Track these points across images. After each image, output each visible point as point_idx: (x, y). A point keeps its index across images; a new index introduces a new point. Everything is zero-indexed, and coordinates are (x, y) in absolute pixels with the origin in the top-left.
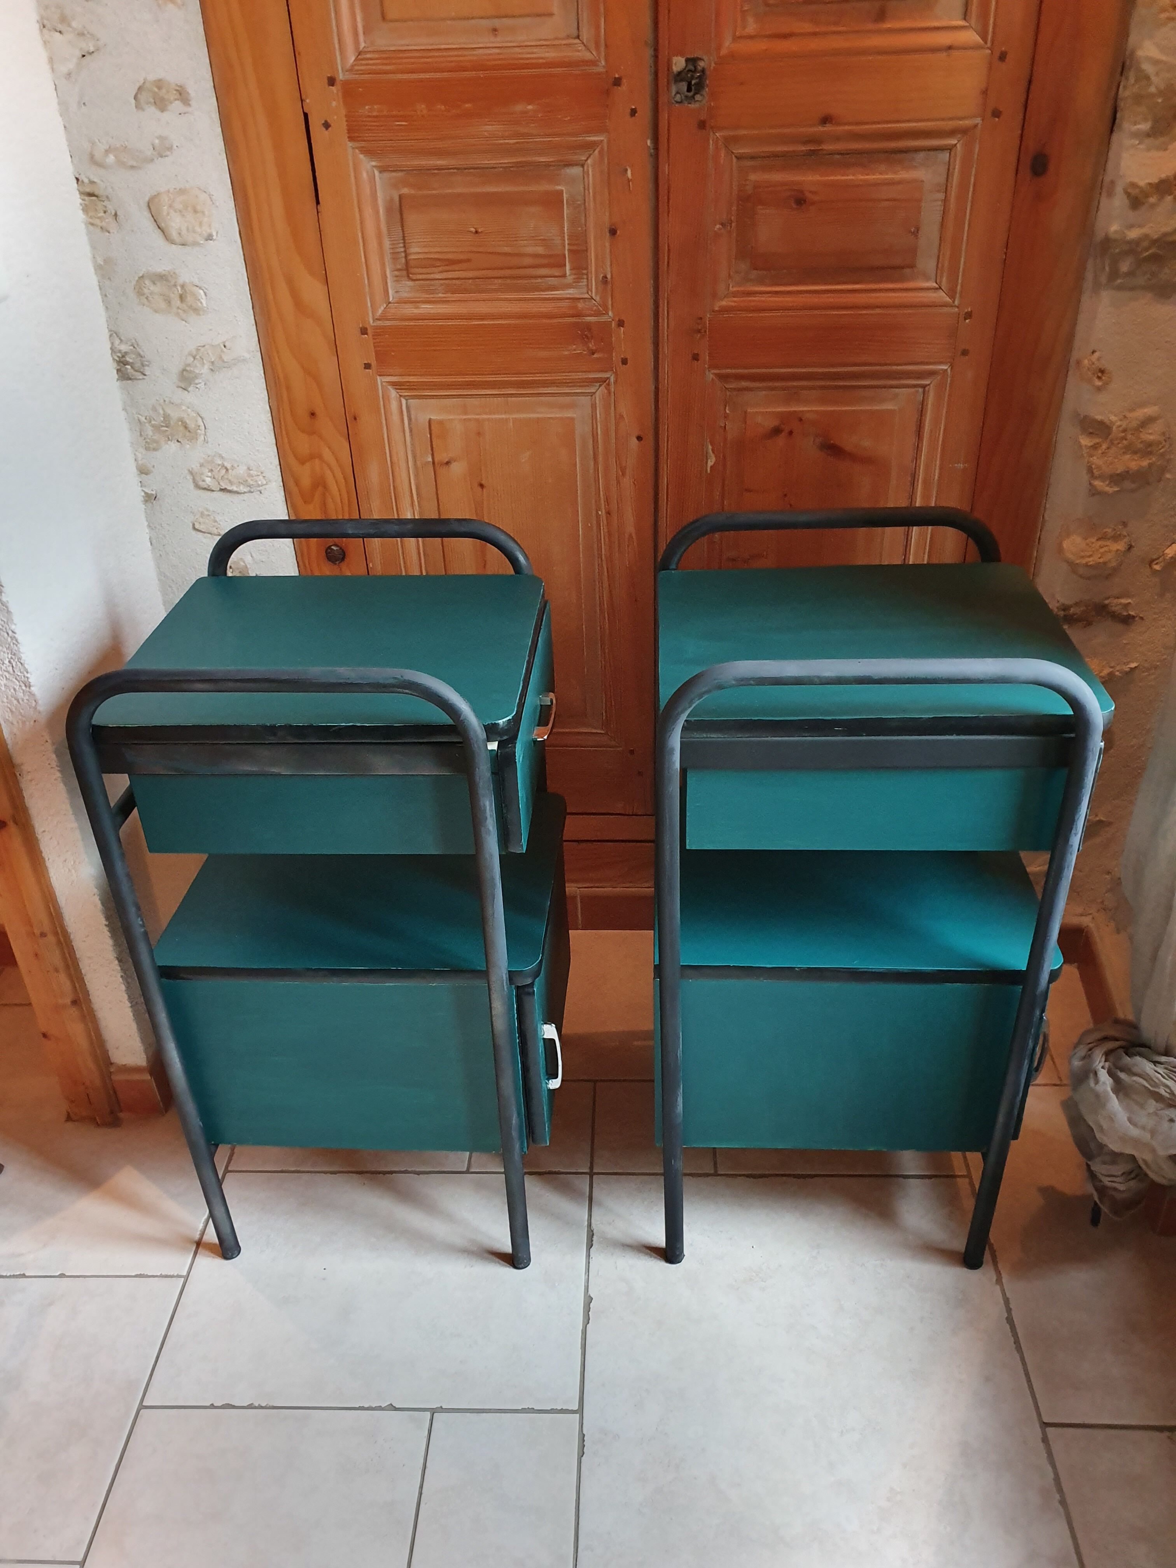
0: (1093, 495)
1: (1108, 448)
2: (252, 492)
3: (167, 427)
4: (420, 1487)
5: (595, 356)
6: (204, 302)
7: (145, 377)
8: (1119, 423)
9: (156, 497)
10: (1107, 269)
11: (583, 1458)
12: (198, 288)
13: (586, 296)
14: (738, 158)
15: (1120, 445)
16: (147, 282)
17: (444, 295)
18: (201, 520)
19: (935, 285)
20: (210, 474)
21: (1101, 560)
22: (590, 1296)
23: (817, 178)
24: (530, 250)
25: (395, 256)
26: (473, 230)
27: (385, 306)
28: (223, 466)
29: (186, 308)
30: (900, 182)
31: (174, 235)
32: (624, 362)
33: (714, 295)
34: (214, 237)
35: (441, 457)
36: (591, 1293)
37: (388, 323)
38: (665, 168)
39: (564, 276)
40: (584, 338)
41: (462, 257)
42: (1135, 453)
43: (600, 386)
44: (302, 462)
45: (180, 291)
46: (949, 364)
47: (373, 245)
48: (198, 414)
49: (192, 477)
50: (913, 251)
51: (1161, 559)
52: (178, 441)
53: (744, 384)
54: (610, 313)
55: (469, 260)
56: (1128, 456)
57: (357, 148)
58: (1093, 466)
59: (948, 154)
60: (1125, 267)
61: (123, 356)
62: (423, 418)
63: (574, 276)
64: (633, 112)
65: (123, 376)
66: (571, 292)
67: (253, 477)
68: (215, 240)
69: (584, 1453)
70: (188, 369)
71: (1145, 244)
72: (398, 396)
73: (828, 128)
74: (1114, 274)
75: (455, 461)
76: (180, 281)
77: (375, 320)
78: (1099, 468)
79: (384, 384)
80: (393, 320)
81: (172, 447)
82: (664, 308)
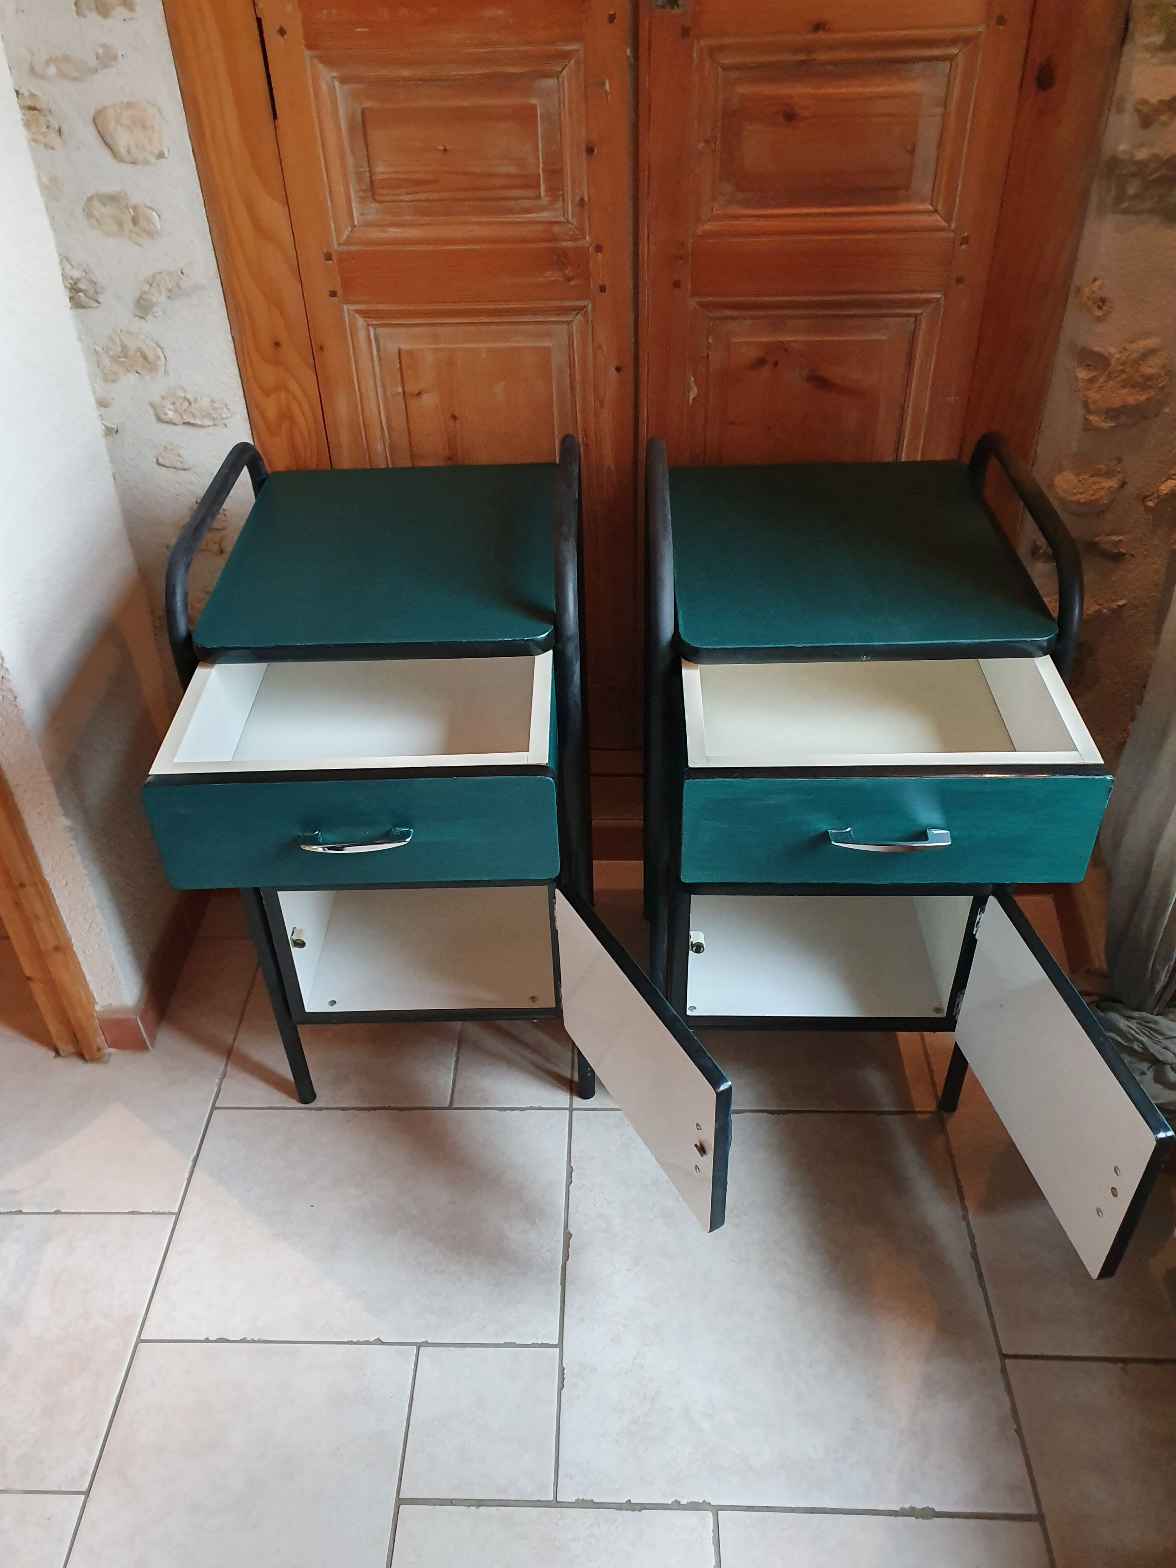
0: (1088, 430)
1: (1106, 382)
2: (216, 426)
3: (125, 357)
4: (407, 1418)
5: (572, 283)
6: (158, 225)
7: (99, 305)
8: (1118, 356)
9: (117, 431)
10: (1113, 191)
11: (563, 1391)
12: (150, 210)
13: (563, 219)
14: (724, 69)
15: (1118, 379)
16: (96, 203)
17: (411, 218)
18: (166, 455)
19: (930, 208)
20: (172, 407)
21: (1093, 498)
22: (569, 1233)
23: (809, 90)
24: (501, 170)
25: (359, 176)
27: (350, 229)
28: (186, 399)
29: (138, 231)
30: (896, 96)
31: (123, 151)
32: (603, 289)
33: (698, 219)
34: (166, 155)
35: (413, 387)
36: (571, 1230)
37: (353, 248)
38: (645, 81)
39: (539, 197)
40: (560, 264)
41: (430, 177)
42: (1133, 386)
43: (577, 314)
44: (268, 394)
45: (131, 212)
46: (943, 293)
47: (335, 163)
48: (157, 344)
49: (153, 410)
50: (910, 171)
51: (1155, 495)
52: (137, 372)
53: (728, 313)
54: (587, 238)
55: (438, 181)
56: (1125, 391)
57: (316, 57)
58: (1090, 401)
59: (949, 66)
60: (1131, 190)
61: (76, 283)
62: (392, 347)
63: (549, 198)
64: (612, 18)
65: (76, 303)
66: (545, 215)
67: (217, 409)
68: (167, 158)
69: (563, 1386)
70: (145, 296)
71: (1154, 165)
72: (366, 324)
73: (821, 35)
74: (1120, 197)
75: (426, 393)
76: (132, 203)
77: (339, 244)
78: (1095, 402)
79: (351, 312)
80: (358, 244)
81: (131, 379)
82: (644, 233)
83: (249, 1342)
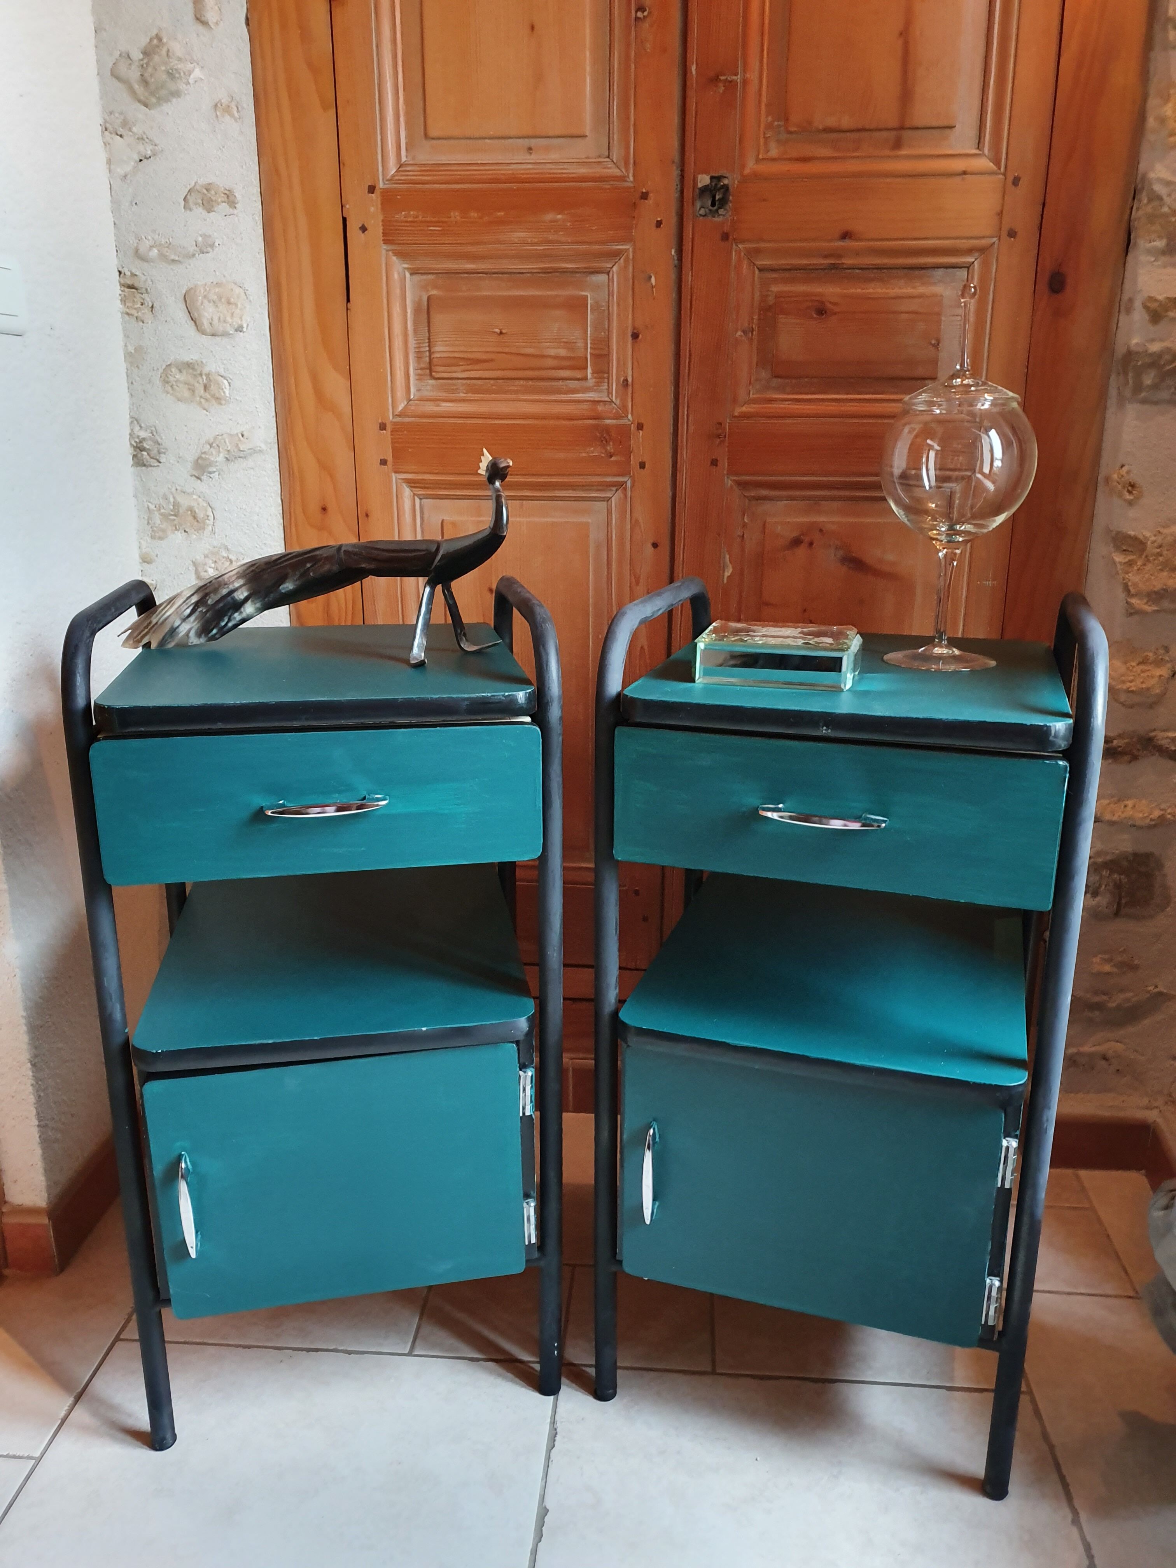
0: (1131, 614)
1: (1144, 565)
3: (175, 515)
5: (612, 459)
6: (227, 392)
7: (159, 464)
8: (1153, 538)
10: (1131, 382)
12: (222, 379)
13: (607, 399)
14: (760, 270)
15: (1156, 562)
16: (174, 370)
17: (464, 395)
20: (213, 565)
21: (1144, 686)
23: (838, 290)
24: (552, 352)
25: (419, 356)
26: (498, 331)
27: (406, 403)
28: (228, 557)
29: (208, 396)
30: (920, 296)
31: (205, 324)
32: (642, 465)
33: (735, 401)
34: (245, 330)
36: (548, 1504)
37: (407, 420)
38: (688, 277)
39: (585, 379)
40: (602, 441)
41: (484, 357)
42: (1172, 570)
43: (617, 490)
45: (205, 380)
47: (398, 342)
48: (209, 504)
49: (194, 568)
50: (934, 363)
52: (185, 531)
53: (764, 492)
54: (630, 416)
55: (492, 360)
56: (1165, 574)
57: (391, 250)
58: (1130, 584)
59: (966, 273)
60: (1148, 380)
61: (141, 442)
62: (435, 520)
63: (594, 380)
64: (659, 224)
65: (138, 462)
66: (590, 395)
68: (244, 332)
70: (203, 456)
71: (1167, 357)
72: (412, 494)
73: (847, 243)
74: (1138, 388)
76: (206, 370)
77: (394, 416)
78: (1135, 585)
79: (400, 481)
80: (412, 416)
81: (178, 537)
82: (684, 411)
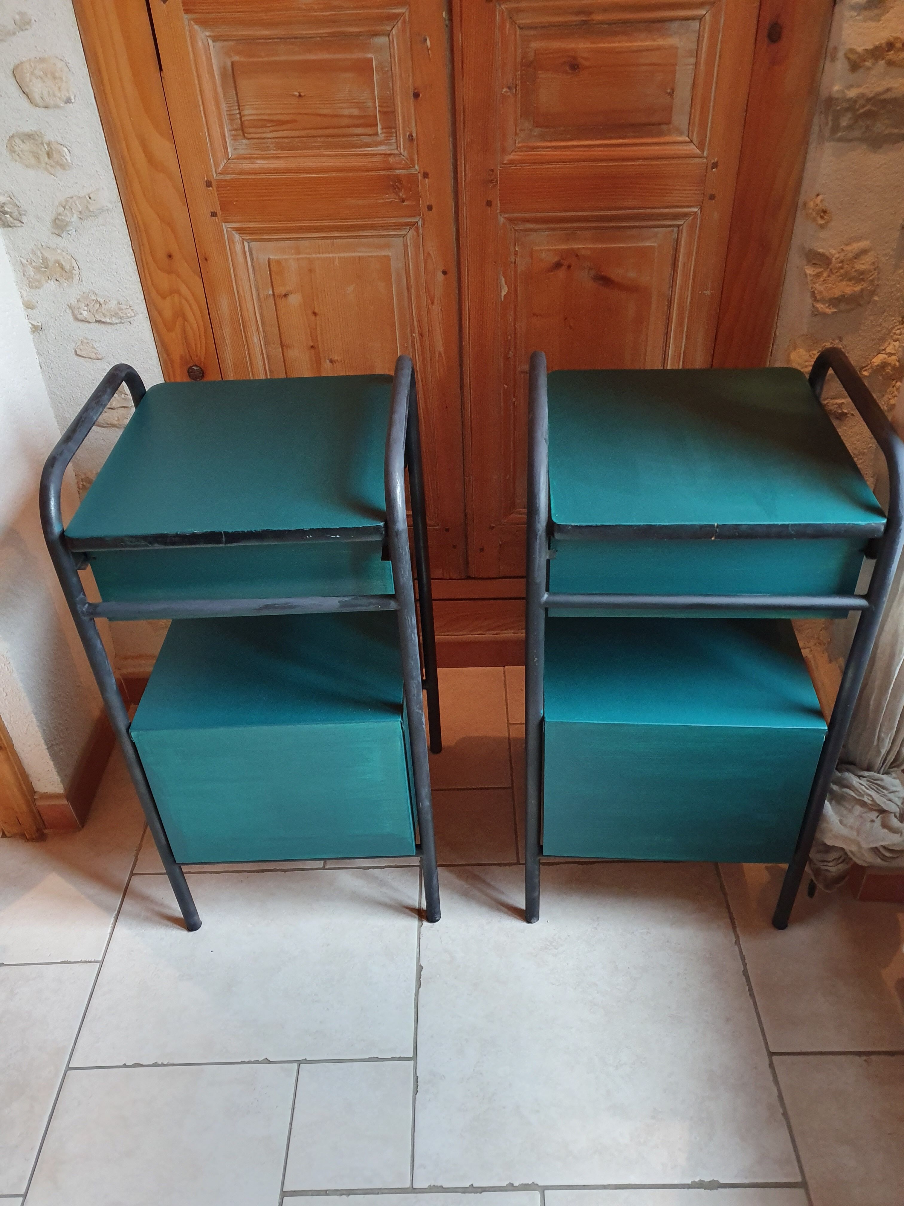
0: (816, 315)
1: (829, 276)
2: (123, 323)
3: (46, 268)
4: (290, 1124)
5: (405, 203)
6: (68, 158)
7: (23, 225)
8: (837, 256)
9: (42, 328)
10: (830, 123)
11: (417, 1096)
12: (62, 146)
13: (396, 152)
14: (521, 28)
15: (838, 274)
16: (18, 141)
17: (274, 152)
18: (82, 347)
19: (687, 139)
20: (86, 308)
22: (421, 966)
23: (588, 45)
24: (346, 112)
25: (231, 118)
26: (297, 94)
27: (225, 162)
28: (97, 301)
29: (53, 163)
30: (658, 49)
31: (38, 100)
32: (430, 208)
33: (504, 150)
34: (73, 101)
35: (280, 290)
36: (422, 963)
37: (229, 177)
38: (459, 38)
39: (377, 134)
40: (395, 189)
41: (288, 118)
42: (850, 280)
43: (410, 228)
44: (164, 297)
45: (46, 148)
46: (699, 207)
47: (211, 107)
48: (72, 256)
49: (71, 311)
50: (669, 109)
51: (869, 367)
52: (56, 280)
53: (530, 226)
54: (417, 167)
55: (295, 121)
56: (844, 283)
57: (192, 19)
58: (816, 292)
59: (698, 24)
60: (844, 122)
62: (263, 258)
63: (385, 135)
65: (4, 224)
66: (382, 149)
67: (123, 310)
68: (72, 103)
69: (417, 1092)
70: (60, 217)
71: (861, 102)
72: (241, 239)
74: (835, 128)
75: (291, 294)
76: (46, 139)
77: (217, 174)
78: (820, 293)
79: (229, 229)
80: (232, 174)
81: (52, 285)
82: (461, 162)
83: (159, 1066)
